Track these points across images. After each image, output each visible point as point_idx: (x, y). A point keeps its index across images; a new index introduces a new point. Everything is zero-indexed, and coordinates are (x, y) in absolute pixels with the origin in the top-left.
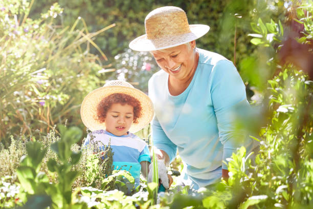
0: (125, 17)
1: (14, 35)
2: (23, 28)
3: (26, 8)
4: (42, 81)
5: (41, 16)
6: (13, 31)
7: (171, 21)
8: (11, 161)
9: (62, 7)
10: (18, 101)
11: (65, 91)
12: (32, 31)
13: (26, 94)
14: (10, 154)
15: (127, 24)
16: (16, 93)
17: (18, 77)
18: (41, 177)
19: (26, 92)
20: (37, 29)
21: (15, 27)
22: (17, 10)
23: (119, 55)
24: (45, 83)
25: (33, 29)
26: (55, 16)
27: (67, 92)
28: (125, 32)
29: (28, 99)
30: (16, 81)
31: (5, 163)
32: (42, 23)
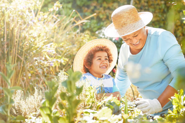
0: (101, 6)
1: (32, 23)
2: (38, 18)
3: (39, 5)
4: (51, 51)
5: (48, 10)
6: (31, 20)
7: (130, 15)
8: (35, 103)
9: (61, 3)
10: (37, 64)
11: (65, 56)
12: (43, 20)
13: (41, 59)
14: (34, 98)
15: (103, 11)
16: (35, 58)
17: (35, 49)
18: (55, 113)
19: (41, 57)
20: (46, 18)
21: (33, 18)
22: (34, 7)
23: (98, 31)
24: (53, 52)
25: (44, 18)
26: (57, 9)
27: (66, 57)
28: (101, 16)
29: (42, 62)
30: (34, 51)
31: (32, 104)
32: (49, 14)
